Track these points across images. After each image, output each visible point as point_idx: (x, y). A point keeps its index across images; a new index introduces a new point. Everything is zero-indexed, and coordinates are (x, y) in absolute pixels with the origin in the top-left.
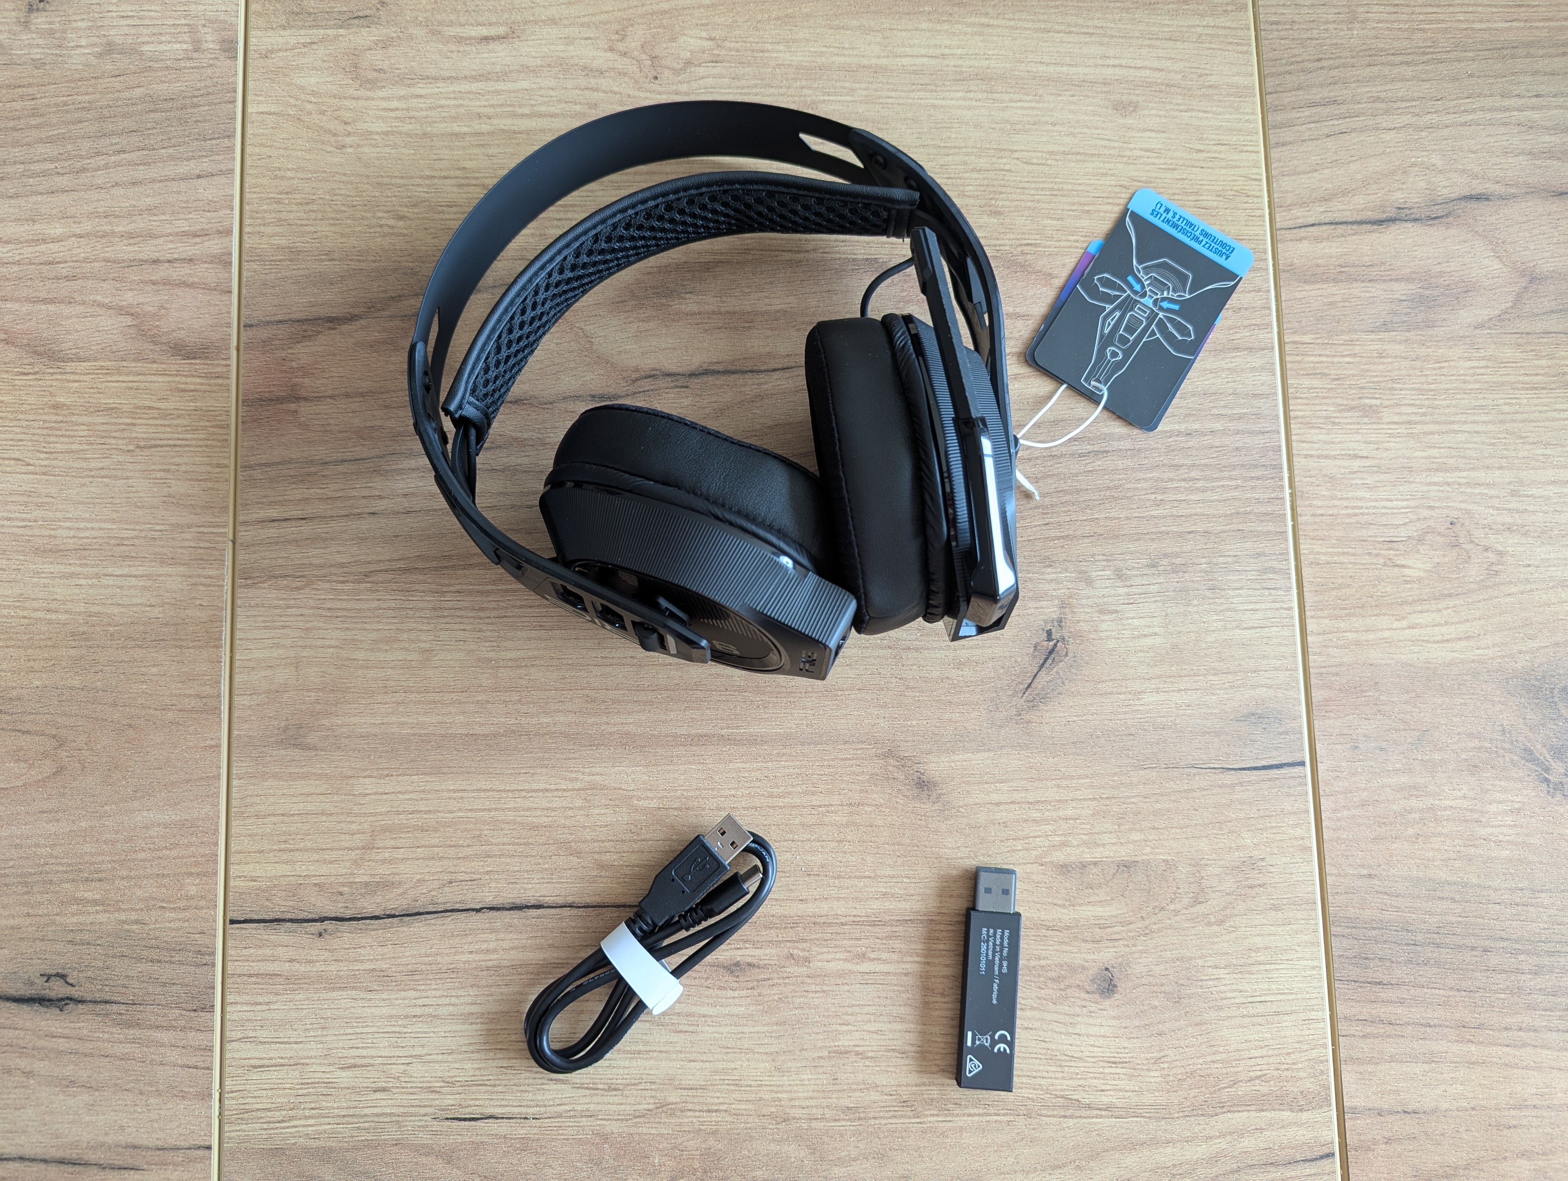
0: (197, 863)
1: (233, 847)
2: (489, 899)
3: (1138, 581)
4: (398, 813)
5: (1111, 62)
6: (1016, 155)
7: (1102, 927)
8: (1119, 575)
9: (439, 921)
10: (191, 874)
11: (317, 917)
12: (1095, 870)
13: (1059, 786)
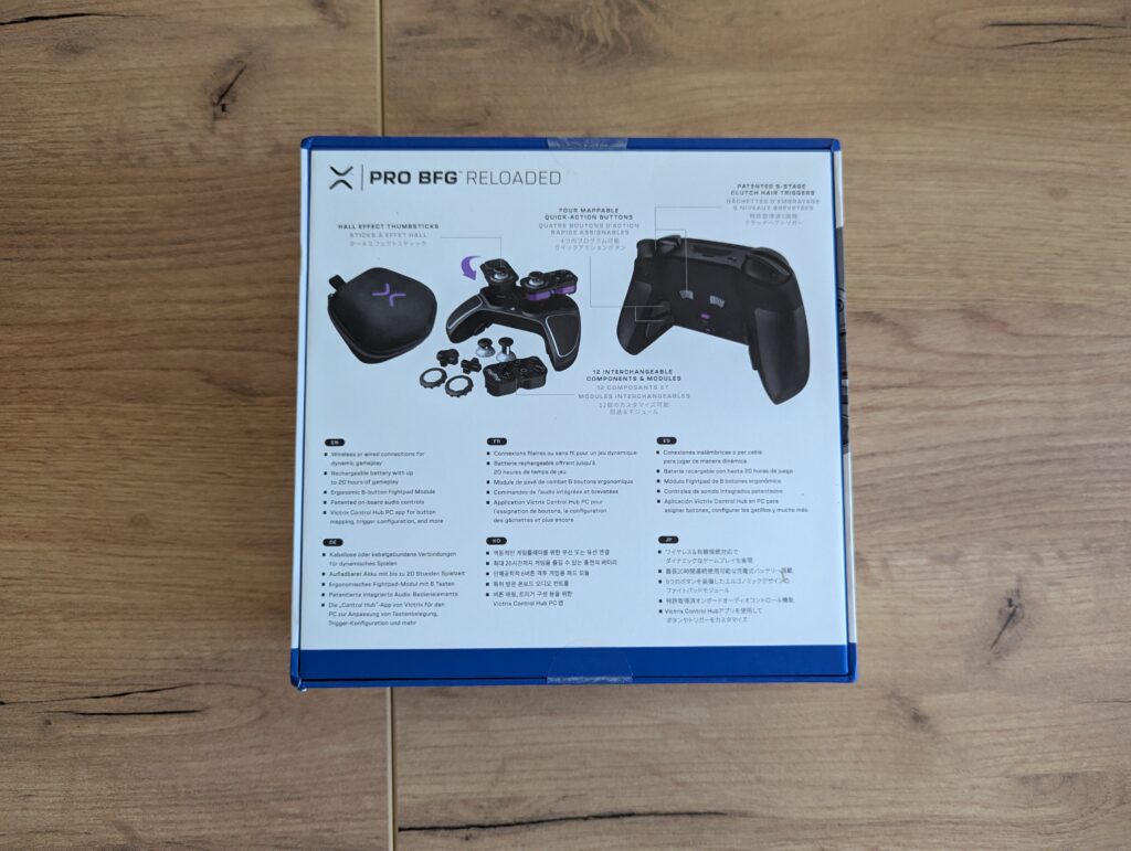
0: (371, 785)
1: (399, 772)
2: (593, 809)
3: (1074, 560)
4: (523, 745)
5: (1046, 157)
6: (976, 230)
7: (1052, 823)
8: (1062, 556)
9: (556, 827)
10: (367, 793)
11: (464, 825)
12: (1046, 780)
13: (1019, 718)
